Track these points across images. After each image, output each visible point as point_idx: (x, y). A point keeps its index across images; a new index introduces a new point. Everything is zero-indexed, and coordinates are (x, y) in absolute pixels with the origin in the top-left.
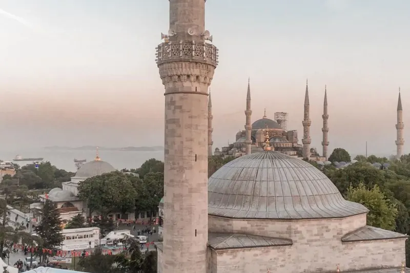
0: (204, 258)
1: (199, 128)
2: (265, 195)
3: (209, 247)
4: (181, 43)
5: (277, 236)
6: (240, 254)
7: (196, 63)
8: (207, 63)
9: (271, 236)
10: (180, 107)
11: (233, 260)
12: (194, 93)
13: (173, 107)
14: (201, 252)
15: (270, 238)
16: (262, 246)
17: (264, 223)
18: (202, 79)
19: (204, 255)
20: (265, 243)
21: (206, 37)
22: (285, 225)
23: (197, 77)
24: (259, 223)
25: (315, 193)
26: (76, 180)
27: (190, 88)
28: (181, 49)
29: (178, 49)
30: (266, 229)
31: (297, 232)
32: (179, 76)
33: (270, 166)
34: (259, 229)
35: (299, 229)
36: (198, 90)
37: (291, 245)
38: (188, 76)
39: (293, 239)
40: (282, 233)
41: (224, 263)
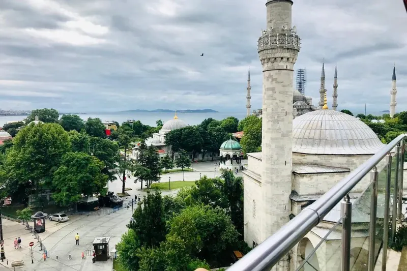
0: (290, 180)
1: (288, 93)
2: (329, 139)
3: (294, 173)
4: (278, 35)
5: (339, 166)
6: (315, 177)
7: (288, 49)
8: (295, 48)
9: (335, 166)
10: (276, 79)
11: (310, 181)
12: (285, 70)
13: (270, 80)
14: (288, 176)
15: (334, 168)
16: (329, 173)
17: (330, 158)
18: (291, 60)
19: (290, 178)
20: (331, 171)
21: (292, 31)
22: (345, 159)
23: (288, 59)
24: (326, 157)
25: (364, 138)
26: (162, 132)
27: (283, 66)
28: (278, 39)
29: (275, 40)
30: (331, 161)
31: (353, 163)
32: (275, 58)
33: (331, 119)
34: (326, 161)
35: (355, 162)
36: (288, 68)
37: (349, 172)
38: (282, 58)
39: (351, 168)
40: (343, 164)
41: (305, 183)
